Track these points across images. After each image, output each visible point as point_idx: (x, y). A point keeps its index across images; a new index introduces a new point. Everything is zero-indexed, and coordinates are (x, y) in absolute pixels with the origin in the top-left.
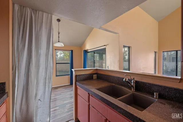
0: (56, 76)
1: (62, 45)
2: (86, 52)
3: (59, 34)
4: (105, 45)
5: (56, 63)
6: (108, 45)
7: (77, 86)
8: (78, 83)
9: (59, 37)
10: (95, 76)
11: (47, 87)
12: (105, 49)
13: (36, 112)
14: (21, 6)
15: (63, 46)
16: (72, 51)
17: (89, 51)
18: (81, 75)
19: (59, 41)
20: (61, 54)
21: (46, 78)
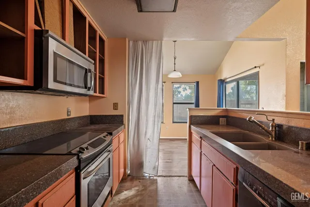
0: (173, 122)
1: (178, 75)
2: (222, 82)
3: (175, 59)
4: (255, 67)
5: (174, 103)
6: (263, 65)
7: (192, 131)
8: (192, 126)
9: (175, 64)
10: (222, 121)
11: (156, 125)
12: (258, 73)
13: (146, 152)
14: (134, 41)
15: (181, 76)
16: (198, 83)
17: (228, 80)
18: (199, 116)
19: (175, 70)
20: (185, 89)
21: (155, 116)
